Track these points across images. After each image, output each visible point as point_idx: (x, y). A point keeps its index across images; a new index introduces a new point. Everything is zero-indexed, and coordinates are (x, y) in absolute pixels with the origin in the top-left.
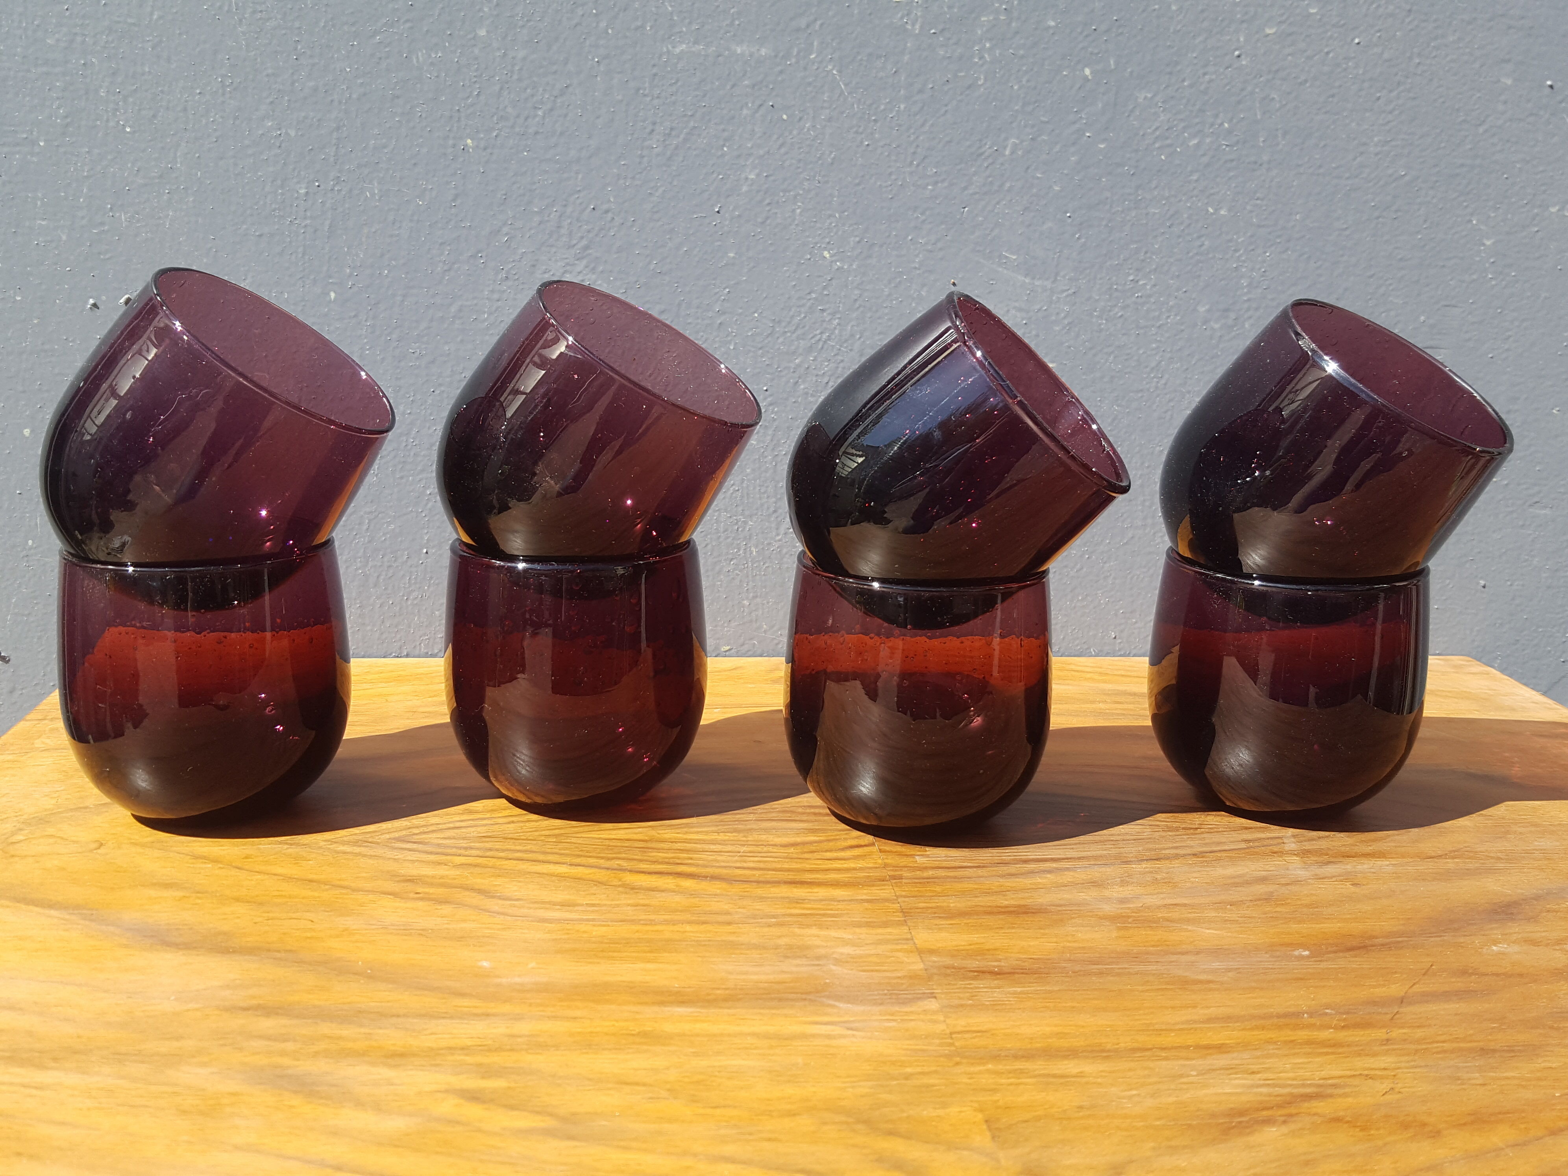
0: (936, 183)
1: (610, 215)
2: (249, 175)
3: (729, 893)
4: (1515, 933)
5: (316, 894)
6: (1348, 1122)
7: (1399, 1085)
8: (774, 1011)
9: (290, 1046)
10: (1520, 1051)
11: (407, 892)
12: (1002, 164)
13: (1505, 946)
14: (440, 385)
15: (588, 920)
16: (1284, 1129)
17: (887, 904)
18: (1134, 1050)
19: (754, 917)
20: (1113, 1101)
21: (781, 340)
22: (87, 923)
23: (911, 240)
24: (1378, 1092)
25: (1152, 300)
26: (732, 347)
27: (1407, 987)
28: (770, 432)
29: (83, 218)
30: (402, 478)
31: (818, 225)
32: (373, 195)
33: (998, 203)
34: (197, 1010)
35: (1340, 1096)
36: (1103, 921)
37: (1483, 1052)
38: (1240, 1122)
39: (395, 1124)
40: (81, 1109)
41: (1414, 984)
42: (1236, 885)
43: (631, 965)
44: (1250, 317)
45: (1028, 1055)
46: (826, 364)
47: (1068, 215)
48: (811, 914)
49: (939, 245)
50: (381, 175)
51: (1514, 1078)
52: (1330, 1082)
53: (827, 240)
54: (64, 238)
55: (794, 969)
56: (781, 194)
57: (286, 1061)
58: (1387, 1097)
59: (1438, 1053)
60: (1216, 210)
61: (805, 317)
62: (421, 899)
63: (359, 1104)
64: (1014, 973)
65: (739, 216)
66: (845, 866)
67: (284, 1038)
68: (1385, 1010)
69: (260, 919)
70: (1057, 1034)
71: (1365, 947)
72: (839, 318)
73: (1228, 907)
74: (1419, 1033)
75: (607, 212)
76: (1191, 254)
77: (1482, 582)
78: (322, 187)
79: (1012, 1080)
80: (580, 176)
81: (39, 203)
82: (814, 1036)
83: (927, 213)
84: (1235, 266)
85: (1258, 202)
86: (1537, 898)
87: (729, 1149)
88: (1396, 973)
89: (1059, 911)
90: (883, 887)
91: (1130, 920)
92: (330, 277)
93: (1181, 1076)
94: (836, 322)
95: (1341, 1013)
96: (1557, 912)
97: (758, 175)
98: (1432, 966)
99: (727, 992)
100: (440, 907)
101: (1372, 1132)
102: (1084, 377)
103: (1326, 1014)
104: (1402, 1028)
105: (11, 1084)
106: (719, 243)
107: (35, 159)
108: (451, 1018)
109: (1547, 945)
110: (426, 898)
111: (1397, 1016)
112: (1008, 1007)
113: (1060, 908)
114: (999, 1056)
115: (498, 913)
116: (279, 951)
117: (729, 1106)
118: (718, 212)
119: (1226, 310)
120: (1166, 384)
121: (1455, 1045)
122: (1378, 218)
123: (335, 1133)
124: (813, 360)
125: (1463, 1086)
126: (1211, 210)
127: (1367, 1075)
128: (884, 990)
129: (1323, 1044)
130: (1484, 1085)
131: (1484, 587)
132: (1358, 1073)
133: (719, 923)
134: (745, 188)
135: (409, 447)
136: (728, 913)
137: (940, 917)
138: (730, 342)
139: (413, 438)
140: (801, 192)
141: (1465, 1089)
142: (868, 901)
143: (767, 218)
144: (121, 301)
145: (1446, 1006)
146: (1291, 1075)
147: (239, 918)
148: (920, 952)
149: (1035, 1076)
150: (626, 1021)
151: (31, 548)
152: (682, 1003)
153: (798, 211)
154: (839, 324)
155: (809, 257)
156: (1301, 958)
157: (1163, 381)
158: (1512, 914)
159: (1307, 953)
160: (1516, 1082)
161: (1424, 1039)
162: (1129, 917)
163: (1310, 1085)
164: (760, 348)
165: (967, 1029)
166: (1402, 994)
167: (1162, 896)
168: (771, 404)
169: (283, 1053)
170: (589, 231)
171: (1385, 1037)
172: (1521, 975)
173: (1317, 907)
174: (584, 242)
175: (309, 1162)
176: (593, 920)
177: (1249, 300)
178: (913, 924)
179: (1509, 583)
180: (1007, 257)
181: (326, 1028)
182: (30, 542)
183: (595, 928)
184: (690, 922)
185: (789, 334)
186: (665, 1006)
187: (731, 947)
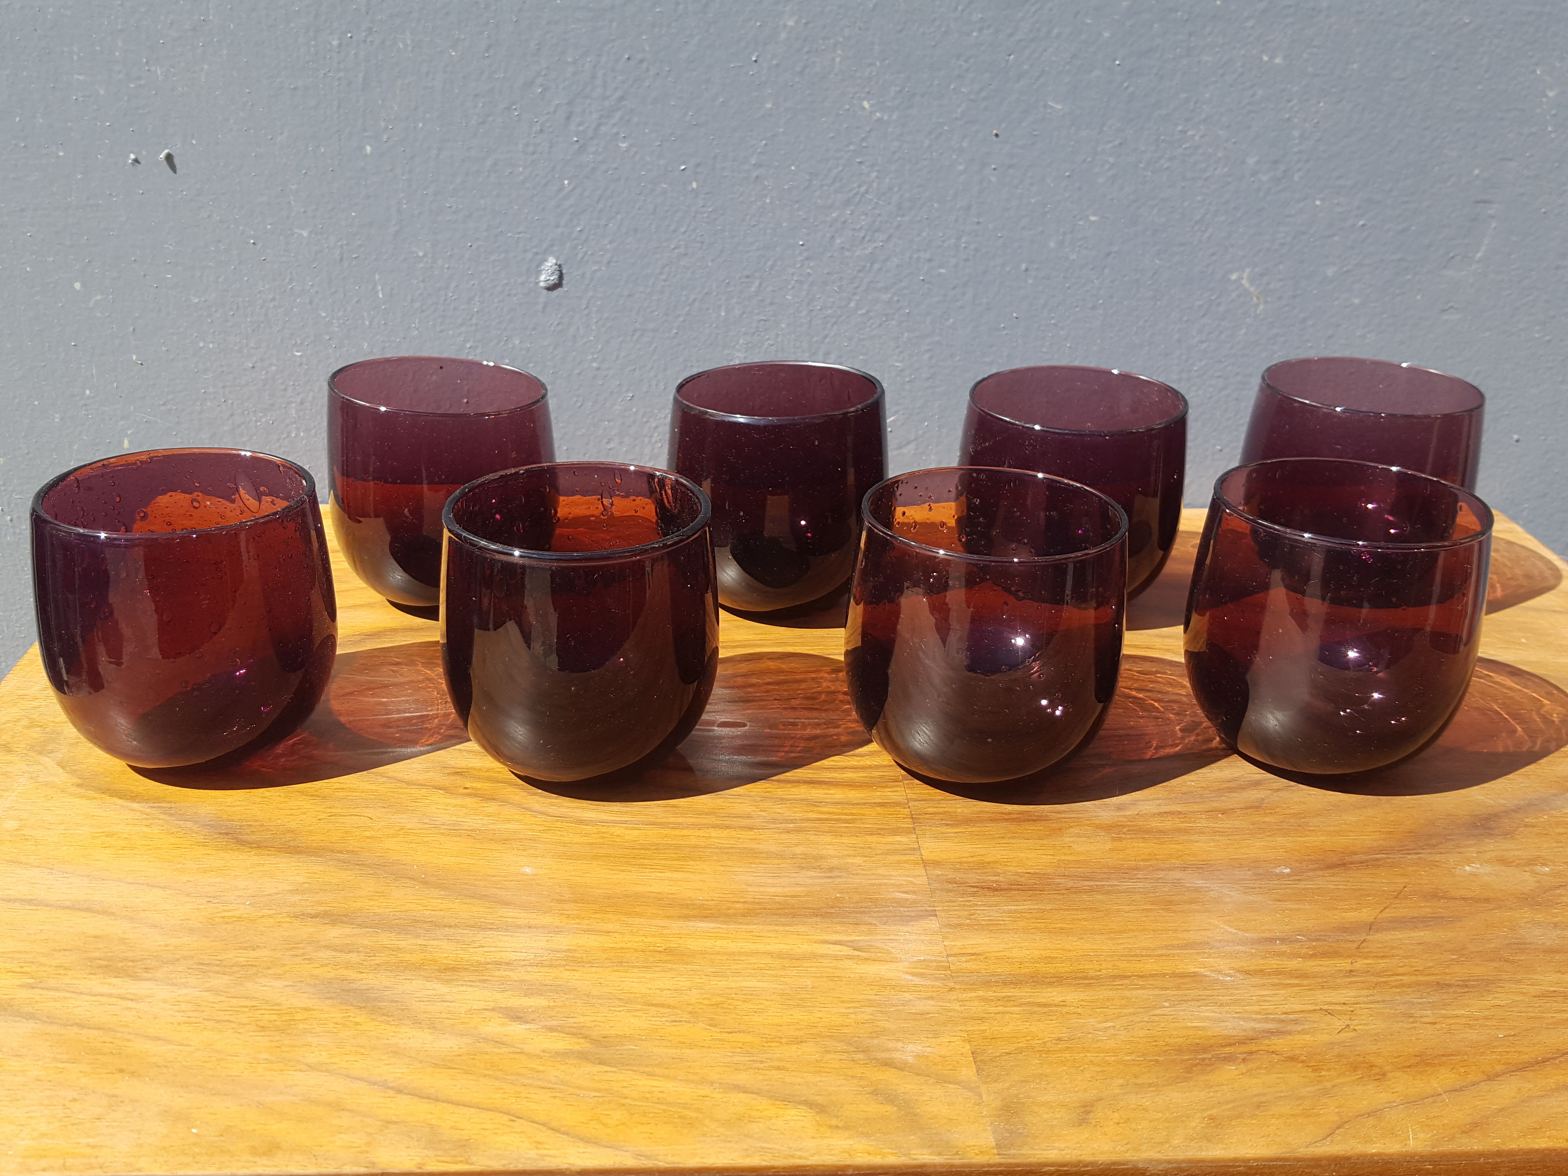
0: (981, 30)
1: (645, 65)
2: (281, 27)
3: (752, 794)
4: (1490, 851)
5: (374, 787)
6: (1303, 1062)
7: (1355, 1022)
8: (787, 928)
9: (354, 958)
10: (1473, 987)
11: (456, 787)
12: (1051, 9)
13: (1478, 866)
14: (477, 239)
15: (621, 822)
16: (1243, 1068)
17: (898, 808)
18: (1115, 977)
19: (774, 821)
20: (1089, 1033)
21: (817, 193)
22: (167, 817)
23: (954, 89)
24: (1335, 1029)
25: (1201, 151)
26: (768, 201)
27: (1378, 911)
28: (806, 287)
29: (119, 72)
30: (442, 331)
31: (858, 74)
32: (406, 46)
33: (1045, 50)
34: (270, 916)
35: (1299, 1032)
36: (1098, 831)
37: (1440, 986)
38: (1204, 1059)
39: (447, 1044)
40: (172, 1023)
41: (1385, 908)
42: (1231, 790)
43: (660, 875)
44: (1299, 170)
45: (1016, 981)
46: (863, 217)
47: (1117, 62)
48: (827, 820)
49: (984, 94)
50: (414, 25)
51: (1463, 1016)
52: (1291, 1016)
53: (867, 90)
54: (102, 92)
55: (809, 881)
56: (821, 42)
57: (351, 974)
58: (1343, 1035)
59: (1396, 987)
60: (1272, 58)
61: (842, 170)
62: (470, 795)
63: (417, 1022)
64: (1011, 889)
65: (777, 65)
66: (862, 763)
67: (349, 949)
68: (1353, 937)
69: (324, 816)
70: (1046, 958)
71: (1344, 864)
72: (878, 171)
73: (1220, 815)
74: (1382, 964)
75: (641, 61)
76: (1242, 104)
77: (1516, 437)
78: (354, 38)
79: (1000, 1009)
80: (614, 25)
81: (75, 57)
82: (822, 956)
83: (972, 61)
84: (1287, 116)
85: (1315, 50)
86: (1517, 809)
87: (742, 1078)
88: (1369, 895)
89: (1059, 818)
90: (896, 789)
91: (1125, 829)
92: (365, 131)
93: (1154, 1007)
94: (874, 174)
95: (1310, 940)
96: (1534, 827)
97: (797, 22)
98: (1405, 887)
99: (746, 906)
100: (486, 805)
101: (1323, 1073)
102: (1126, 231)
103: (1298, 941)
104: (1366, 958)
105: (110, 996)
106: (756, 94)
107: (68, 13)
108: (497, 929)
109: (1517, 866)
110: (474, 794)
111: (1364, 944)
112: (1002, 927)
113: (1059, 816)
114: (990, 981)
115: (540, 813)
116: (341, 852)
117: (744, 1032)
118: (756, 61)
119: (1276, 162)
120: (1209, 238)
121: (1414, 978)
122: (1438, 67)
123: (396, 1052)
124: (850, 214)
125: (1415, 1025)
126: (1265, 58)
127: (1326, 1011)
128: (889, 907)
129: (1291, 974)
130: (1435, 1023)
131: (1517, 441)
132: (1318, 1008)
133: (742, 828)
134: (783, 36)
135: (448, 302)
136: (749, 817)
137: (947, 825)
138: (766, 196)
139: (452, 292)
140: (841, 39)
141: (1415, 1028)
142: (881, 805)
143: (805, 67)
144: (162, 156)
145: (1412, 934)
146: (1256, 1008)
147: (304, 813)
148: (925, 863)
149: (1021, 1005)
150: (653, 936)
151: (89, 398)
152: (704, 918)
153: (838, 60)
154: (877, 177)
155: (847, 107)
156: (1282, 876)
157: (1207, 235)
158: (1490, 828)
159: (1288, 871)
160: (1463, 1021)
161: (1384, 971)
162: (1124, 826)
163: (1273, 1020)
164: (797, 202)
165: (963, 951)
166: (1372, 919)
167: (1158, 802)
168: (807, 259)
169: (348, 966)
170: (623, 82)
171: (1349, 967)
172: (1487, 900)
173: (1304, 818)
174: (619, 94)
175: (375, 1084)
176: (626, 822)
177: (1300, 152)
178: (921, 832)
179: (1543, 437)
180: (1051, 107)
181: (386, 939)
182: (88, 392)
183: (628, 832)
184: (715, 827)
185: (826, 188)
186: (689, 921)
187: (751, 855)
